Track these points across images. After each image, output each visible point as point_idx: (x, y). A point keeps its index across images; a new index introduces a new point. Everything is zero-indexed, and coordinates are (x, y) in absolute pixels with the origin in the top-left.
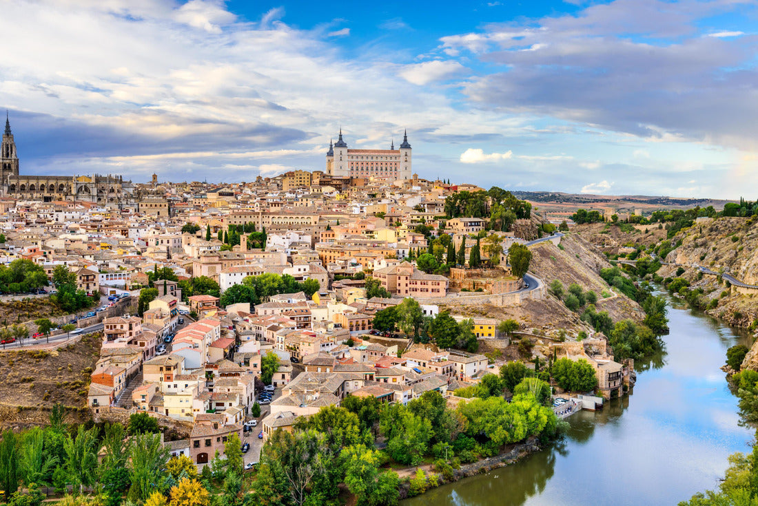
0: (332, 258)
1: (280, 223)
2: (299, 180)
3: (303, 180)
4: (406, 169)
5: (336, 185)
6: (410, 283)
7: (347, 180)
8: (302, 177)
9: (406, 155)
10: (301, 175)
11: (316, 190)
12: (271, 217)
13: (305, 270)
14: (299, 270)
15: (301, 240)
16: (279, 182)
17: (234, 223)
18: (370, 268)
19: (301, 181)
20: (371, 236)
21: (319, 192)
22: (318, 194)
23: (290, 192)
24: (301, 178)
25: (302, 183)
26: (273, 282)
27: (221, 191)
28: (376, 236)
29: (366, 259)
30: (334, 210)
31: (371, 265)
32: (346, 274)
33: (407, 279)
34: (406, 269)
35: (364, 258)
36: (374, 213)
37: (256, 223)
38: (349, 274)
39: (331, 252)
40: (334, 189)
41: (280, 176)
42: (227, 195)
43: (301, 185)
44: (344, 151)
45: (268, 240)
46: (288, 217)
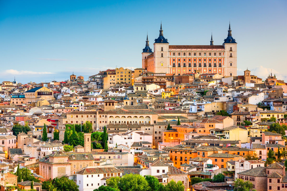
0: (183, 159)
1: (118, 122)
2: (120, 78)
3: (124, 78)
4: (231, 65)
5: (160, 83)
6: (283, 187)
7: (169, 77)
8: (124, 74)
9: (231, 50)
10: (122, 73)
11: (139, 88)
12: (109, 116)
13: (164, 171)
14: (158, 171)
15: (142, 140)
16: (98, 80)
17: (70, 123)
18: (230, 170)
19: (122, 79)
20: (222, 136)
21: (143, 90)
22: (142, 92)
23: (113, 91)
24: (122, 76)
25: (124, 81)
26: (139, 184)
27: (39, 90)
28: (227, 136)
29: (222, 161)
30: (167, 109)
31: (231, 167)
32: (202, 176)
33: (279, 181)
34: (276, 170)
35: (221, 159)
36: (213, 111)
37: (93, 122)
38: (207, 176)
39: (181, 152)
40: (159, 87)
41: (99, 74)
42: (46, 95)
43: (122, 83)
44: (165, 46)
45: (109, 141)
46: (126, 116)
